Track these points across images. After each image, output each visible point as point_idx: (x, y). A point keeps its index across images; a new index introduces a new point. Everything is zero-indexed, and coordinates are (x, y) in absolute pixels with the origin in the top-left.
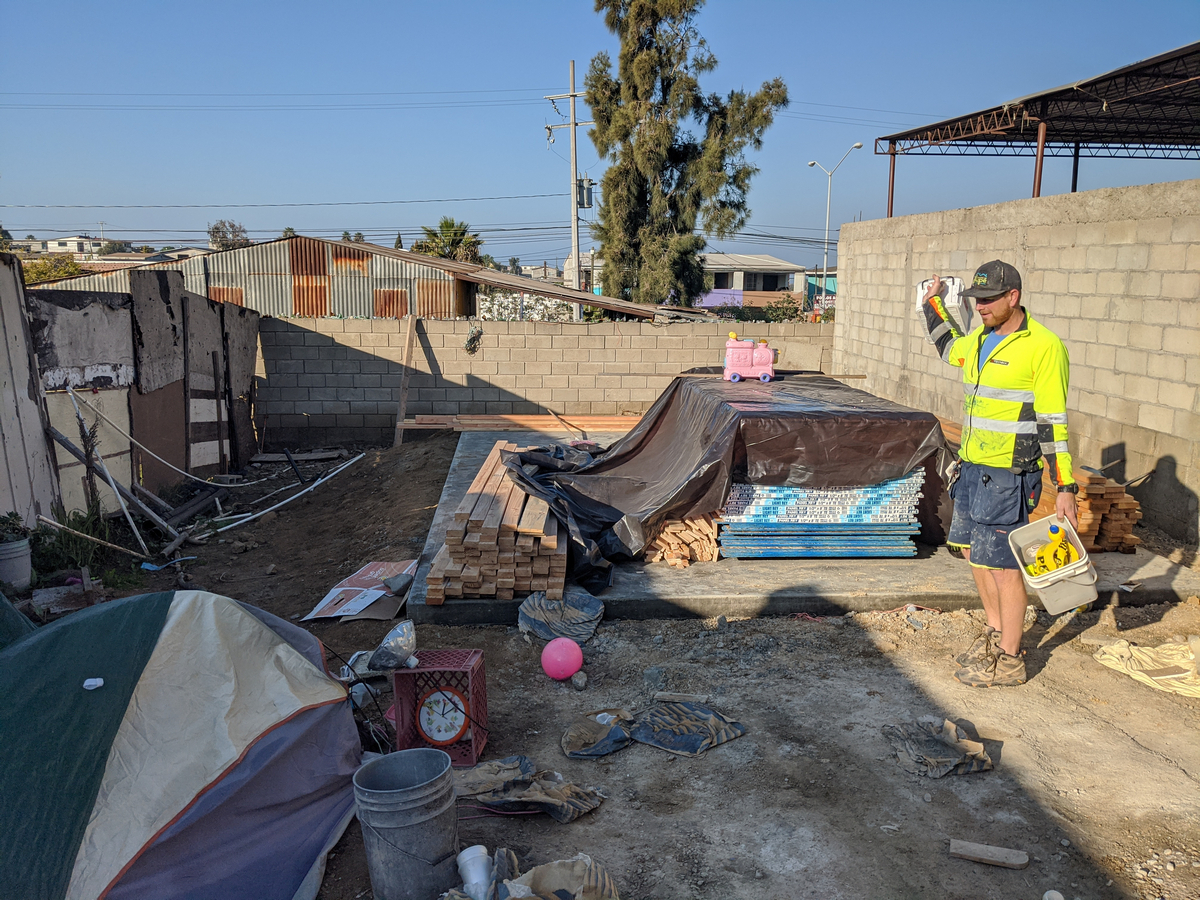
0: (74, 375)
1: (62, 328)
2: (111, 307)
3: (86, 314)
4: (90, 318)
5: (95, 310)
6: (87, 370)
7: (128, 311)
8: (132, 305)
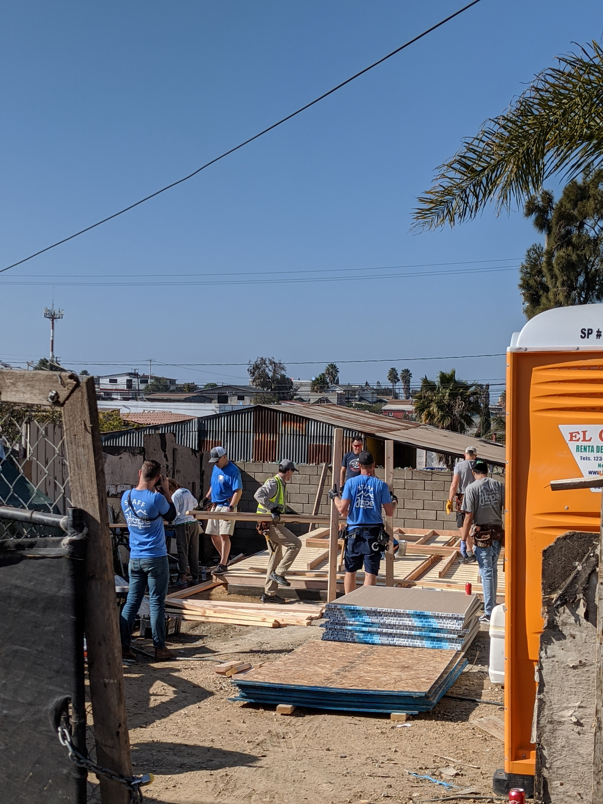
0: (112, 489)
1: (109, 465)
2: (133, 454)
3: (121, 458)
4: (122, 460)
5: (125, 456)
6: (119, 487)
7: (142, 457)
8: (145, 454)
